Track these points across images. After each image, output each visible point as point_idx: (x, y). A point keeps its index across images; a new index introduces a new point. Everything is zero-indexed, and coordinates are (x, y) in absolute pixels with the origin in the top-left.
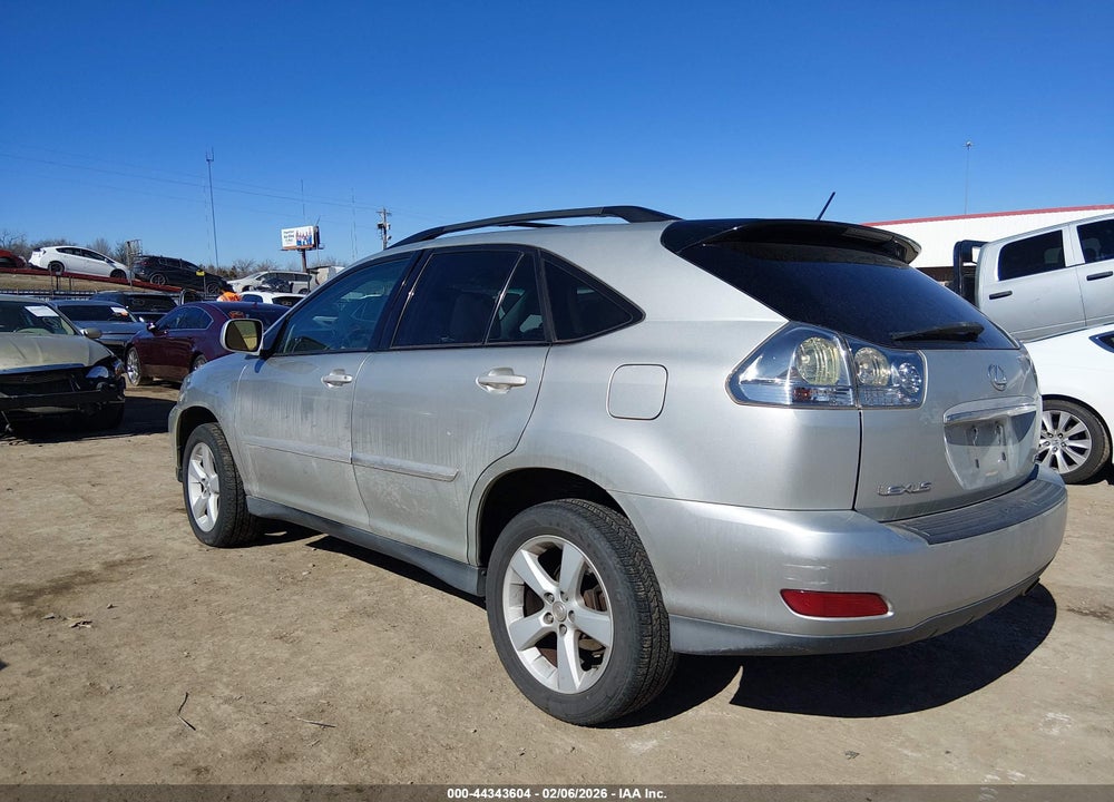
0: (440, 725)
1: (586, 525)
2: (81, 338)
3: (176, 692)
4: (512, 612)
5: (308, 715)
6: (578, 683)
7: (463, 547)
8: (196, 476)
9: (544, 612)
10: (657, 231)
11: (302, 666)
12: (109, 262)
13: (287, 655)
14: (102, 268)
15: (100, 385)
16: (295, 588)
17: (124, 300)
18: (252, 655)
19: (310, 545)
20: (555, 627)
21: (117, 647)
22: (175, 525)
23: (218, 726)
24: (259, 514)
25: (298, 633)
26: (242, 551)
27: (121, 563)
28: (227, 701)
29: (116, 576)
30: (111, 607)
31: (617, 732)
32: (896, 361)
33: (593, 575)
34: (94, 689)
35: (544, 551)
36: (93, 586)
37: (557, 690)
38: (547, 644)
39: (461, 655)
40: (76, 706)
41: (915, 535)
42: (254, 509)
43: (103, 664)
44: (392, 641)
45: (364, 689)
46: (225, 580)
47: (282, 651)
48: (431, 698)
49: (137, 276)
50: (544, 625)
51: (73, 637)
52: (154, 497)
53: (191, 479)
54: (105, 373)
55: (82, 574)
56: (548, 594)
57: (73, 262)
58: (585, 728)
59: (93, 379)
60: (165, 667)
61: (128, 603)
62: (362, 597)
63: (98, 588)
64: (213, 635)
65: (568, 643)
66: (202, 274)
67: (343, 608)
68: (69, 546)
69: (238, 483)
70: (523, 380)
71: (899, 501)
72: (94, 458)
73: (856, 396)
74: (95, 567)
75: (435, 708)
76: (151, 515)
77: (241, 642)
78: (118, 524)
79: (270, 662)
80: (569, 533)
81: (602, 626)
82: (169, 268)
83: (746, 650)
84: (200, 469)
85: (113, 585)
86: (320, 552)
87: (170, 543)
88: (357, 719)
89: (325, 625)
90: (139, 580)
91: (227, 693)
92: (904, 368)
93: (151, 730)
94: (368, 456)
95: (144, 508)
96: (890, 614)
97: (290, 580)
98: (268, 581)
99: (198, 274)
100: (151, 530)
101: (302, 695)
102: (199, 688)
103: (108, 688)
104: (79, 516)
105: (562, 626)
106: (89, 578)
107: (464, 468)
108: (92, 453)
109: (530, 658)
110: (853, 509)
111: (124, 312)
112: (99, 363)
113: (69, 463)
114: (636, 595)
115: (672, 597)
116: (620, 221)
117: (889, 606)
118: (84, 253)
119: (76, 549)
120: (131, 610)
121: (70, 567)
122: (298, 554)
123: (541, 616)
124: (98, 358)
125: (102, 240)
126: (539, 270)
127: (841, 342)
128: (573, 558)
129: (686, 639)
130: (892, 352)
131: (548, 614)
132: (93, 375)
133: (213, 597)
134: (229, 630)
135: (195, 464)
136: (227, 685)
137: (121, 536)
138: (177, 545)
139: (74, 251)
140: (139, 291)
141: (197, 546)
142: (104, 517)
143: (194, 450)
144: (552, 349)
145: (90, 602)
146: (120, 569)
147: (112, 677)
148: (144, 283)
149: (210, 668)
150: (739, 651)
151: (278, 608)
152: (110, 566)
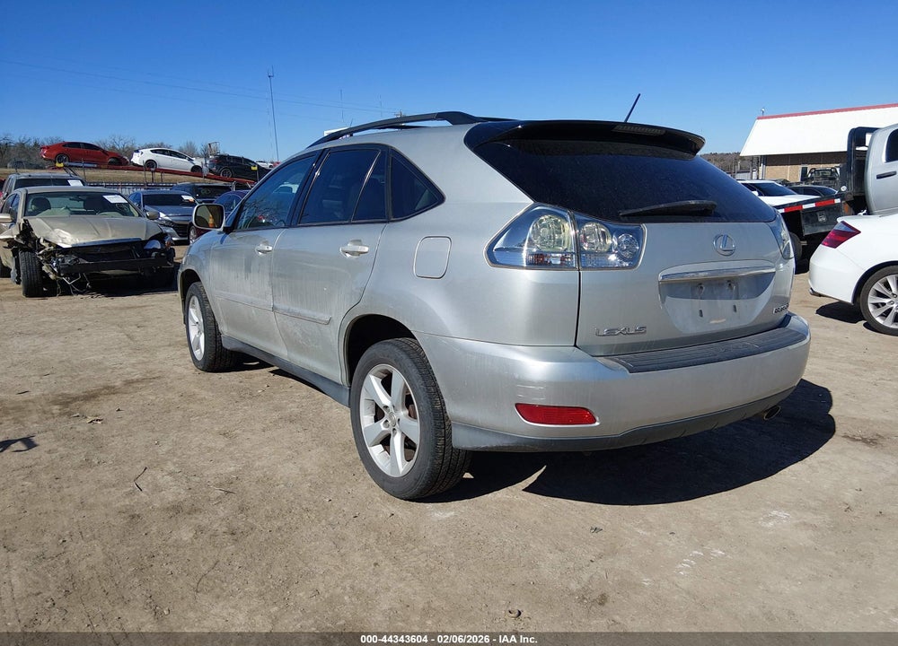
0: (308, 495)
1: (404, 356)
2: (144, 219)
3: (139, 467)
4: (367, 419)
5: (220, 485)
6: (401, 469)
7: (338, 373)
8: (193, 321)
9: (384, 420)
10: (464, 130)
11: (231, 453)
12: (190, 160)
13: (223, 446)
14: (184, 164)
15: (154, 254)
16: (249, 401)
17: (194, 190)
18: (201, 444)
19: (272, 372)
20: (389, 430)
21: (113, 436)
22: (183, 356)
23: (157, 488)
24: (229, 348)
25: (238, 431)
26: (222, 375)
27: (138, 381)
28: (170, 474)
29: (131, 389)
30: (119, 410)
31: (429, 506)
32: (619, 233)
33: (410, 395)
34: (88, 463)
35: (385, 376)
36: (112, 396)
37: (389, 474)
38: (386, 442)
39: (343, 450)
40: (71, 473)
41: (622, 367)
42: (227, 345)
43: (100, 448)
44: (299, 439)
45: (265, 470)
46: (204, 394)
47: (221, 443)
48: (309, 478)
49: (211, 171)
50: (383, 429)
51: (86, 429)
52: (177, 336)
53: (191, 323)
54: (157, 245)
55: (107, 388)
56: (386, 407)
57: (163, 160)
58: (408, 502)
59: (147, 250)
60: (139, 451)
61: (132, 409)
62: (293, 409)
63: (114, 397)
64: (179, 431)
65: (397, 442)
66: (256, 168)
67: (275, 415)
68: (105, 369)
69: (216, 326)
70: (366, 249)
71: (615, 340)
72: (144, 309)
73: (579, 259)
74: (118, 383)
75: (309, 484)
76: (171, 348)
77: (196, 436)
78: (145, 355)
79: (210, 450)
80: (394, 362)
81: (414, 430)
82: (236, 165)
83: (497, 447)
84: (195, 315)
85: (125, 396)
86: (277, 377)
87: (175, 368)
88: (251, 489)
89: (258, 426)
90: (144, 393)
91: (172, 468)
92: (623, 238)
93: (113, 489)
94: (282, 305)
95: (168, 343)
96: (597, 424)
97: (248, 396)
98: (232, 396)
99: (253, 168)
100: (165, 359)
101: (221, 472)
102: (155, 465)
103: (96, 462)
104: (120, 348)
105: (394, 429)
106: (110, 390)
107: (333, 315)
108: (147, 304)
109: (376, 452)
110: (575, 346)
111: (191, 199)
112: (152, 238)
113: (128, 311)
114: (433, 408)
115: (452, 409)
116: (446, 123)
117: (597, 418)
118: (172, 153)
119: (109, 371)
120: (132, 413)
121: (102, 383)
122: (260, 378)
123: (381, 423)
124: (152, 234)
125: (191, 143)
126: (388, 164)
127: (571, 218)
128: (398, 380)
129: (463, 440)
130: (614, 226)
131: (387, 421)
132: (149, 246)
133: (191, 405)
134: (192, 427)
135: (192, 311)
136: (174, 464)
137: (144, 362)
138: (179, 370)
139: (164, 152)
140: (208, 182)
141: (193, 371)
142: (137, 350)
143: (191, 301)
144: (388, 225)
145: (106, 407)
146: (135, 385)
147: (102, 456)
148: (216, 177)
149: (168, 452)
150: (492, 448)
151: (231, 414)
152: (129, 383)
